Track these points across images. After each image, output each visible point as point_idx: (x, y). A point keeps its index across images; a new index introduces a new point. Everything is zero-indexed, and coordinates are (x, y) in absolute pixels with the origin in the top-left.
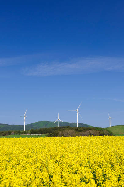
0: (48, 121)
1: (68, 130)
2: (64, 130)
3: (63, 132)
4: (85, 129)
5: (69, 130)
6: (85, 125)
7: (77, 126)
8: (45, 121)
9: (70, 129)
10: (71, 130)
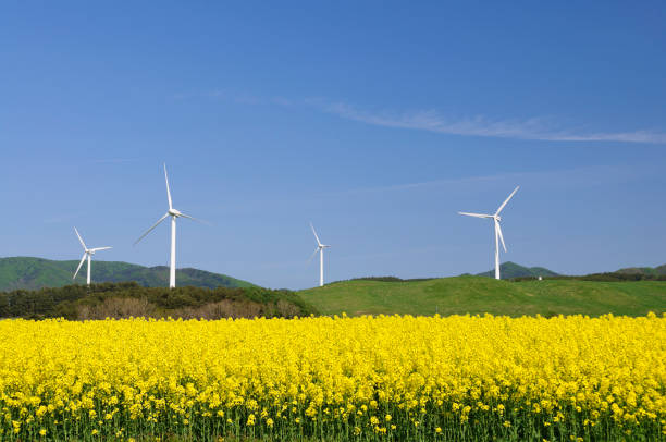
0: (40, 260)
1: (119, 301)
2: (101, 299)
3: (98, 307)
4: (201, 295)
5: (128, 300)
6: (218, 277)
7: (173, 284)
8: (26, 260)
9: (132, 295)
10: (136, 301)
